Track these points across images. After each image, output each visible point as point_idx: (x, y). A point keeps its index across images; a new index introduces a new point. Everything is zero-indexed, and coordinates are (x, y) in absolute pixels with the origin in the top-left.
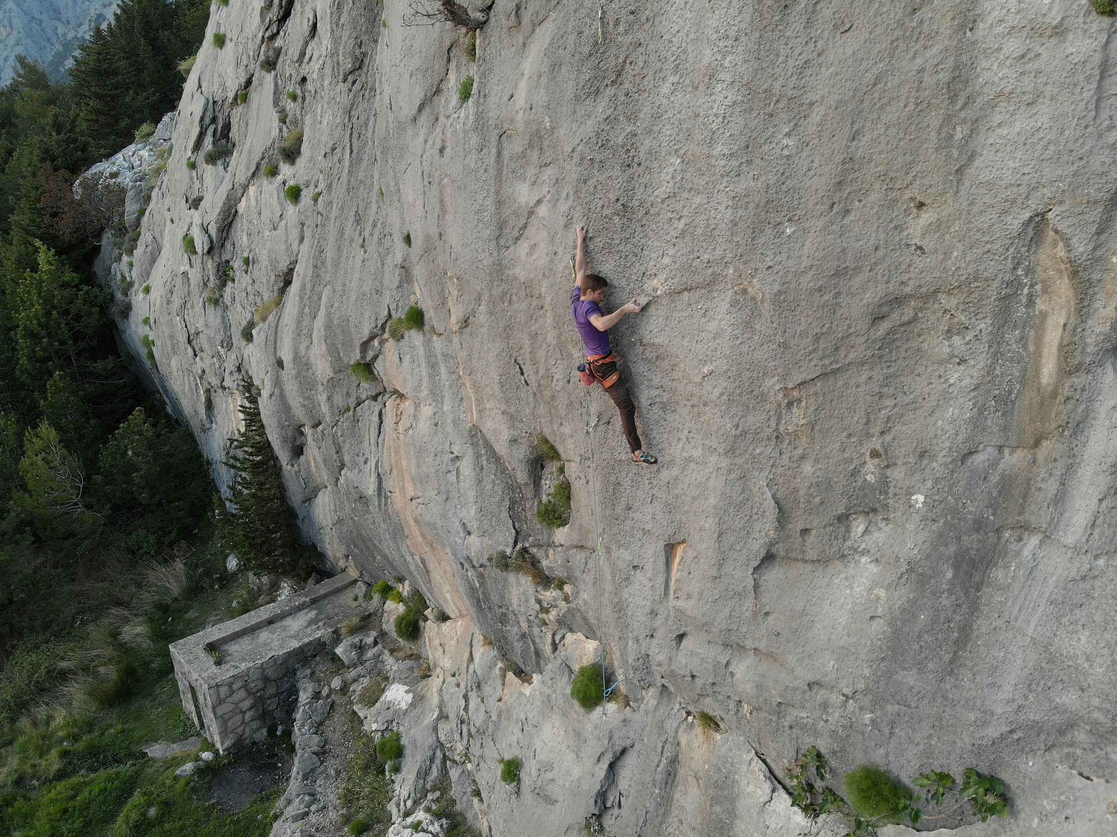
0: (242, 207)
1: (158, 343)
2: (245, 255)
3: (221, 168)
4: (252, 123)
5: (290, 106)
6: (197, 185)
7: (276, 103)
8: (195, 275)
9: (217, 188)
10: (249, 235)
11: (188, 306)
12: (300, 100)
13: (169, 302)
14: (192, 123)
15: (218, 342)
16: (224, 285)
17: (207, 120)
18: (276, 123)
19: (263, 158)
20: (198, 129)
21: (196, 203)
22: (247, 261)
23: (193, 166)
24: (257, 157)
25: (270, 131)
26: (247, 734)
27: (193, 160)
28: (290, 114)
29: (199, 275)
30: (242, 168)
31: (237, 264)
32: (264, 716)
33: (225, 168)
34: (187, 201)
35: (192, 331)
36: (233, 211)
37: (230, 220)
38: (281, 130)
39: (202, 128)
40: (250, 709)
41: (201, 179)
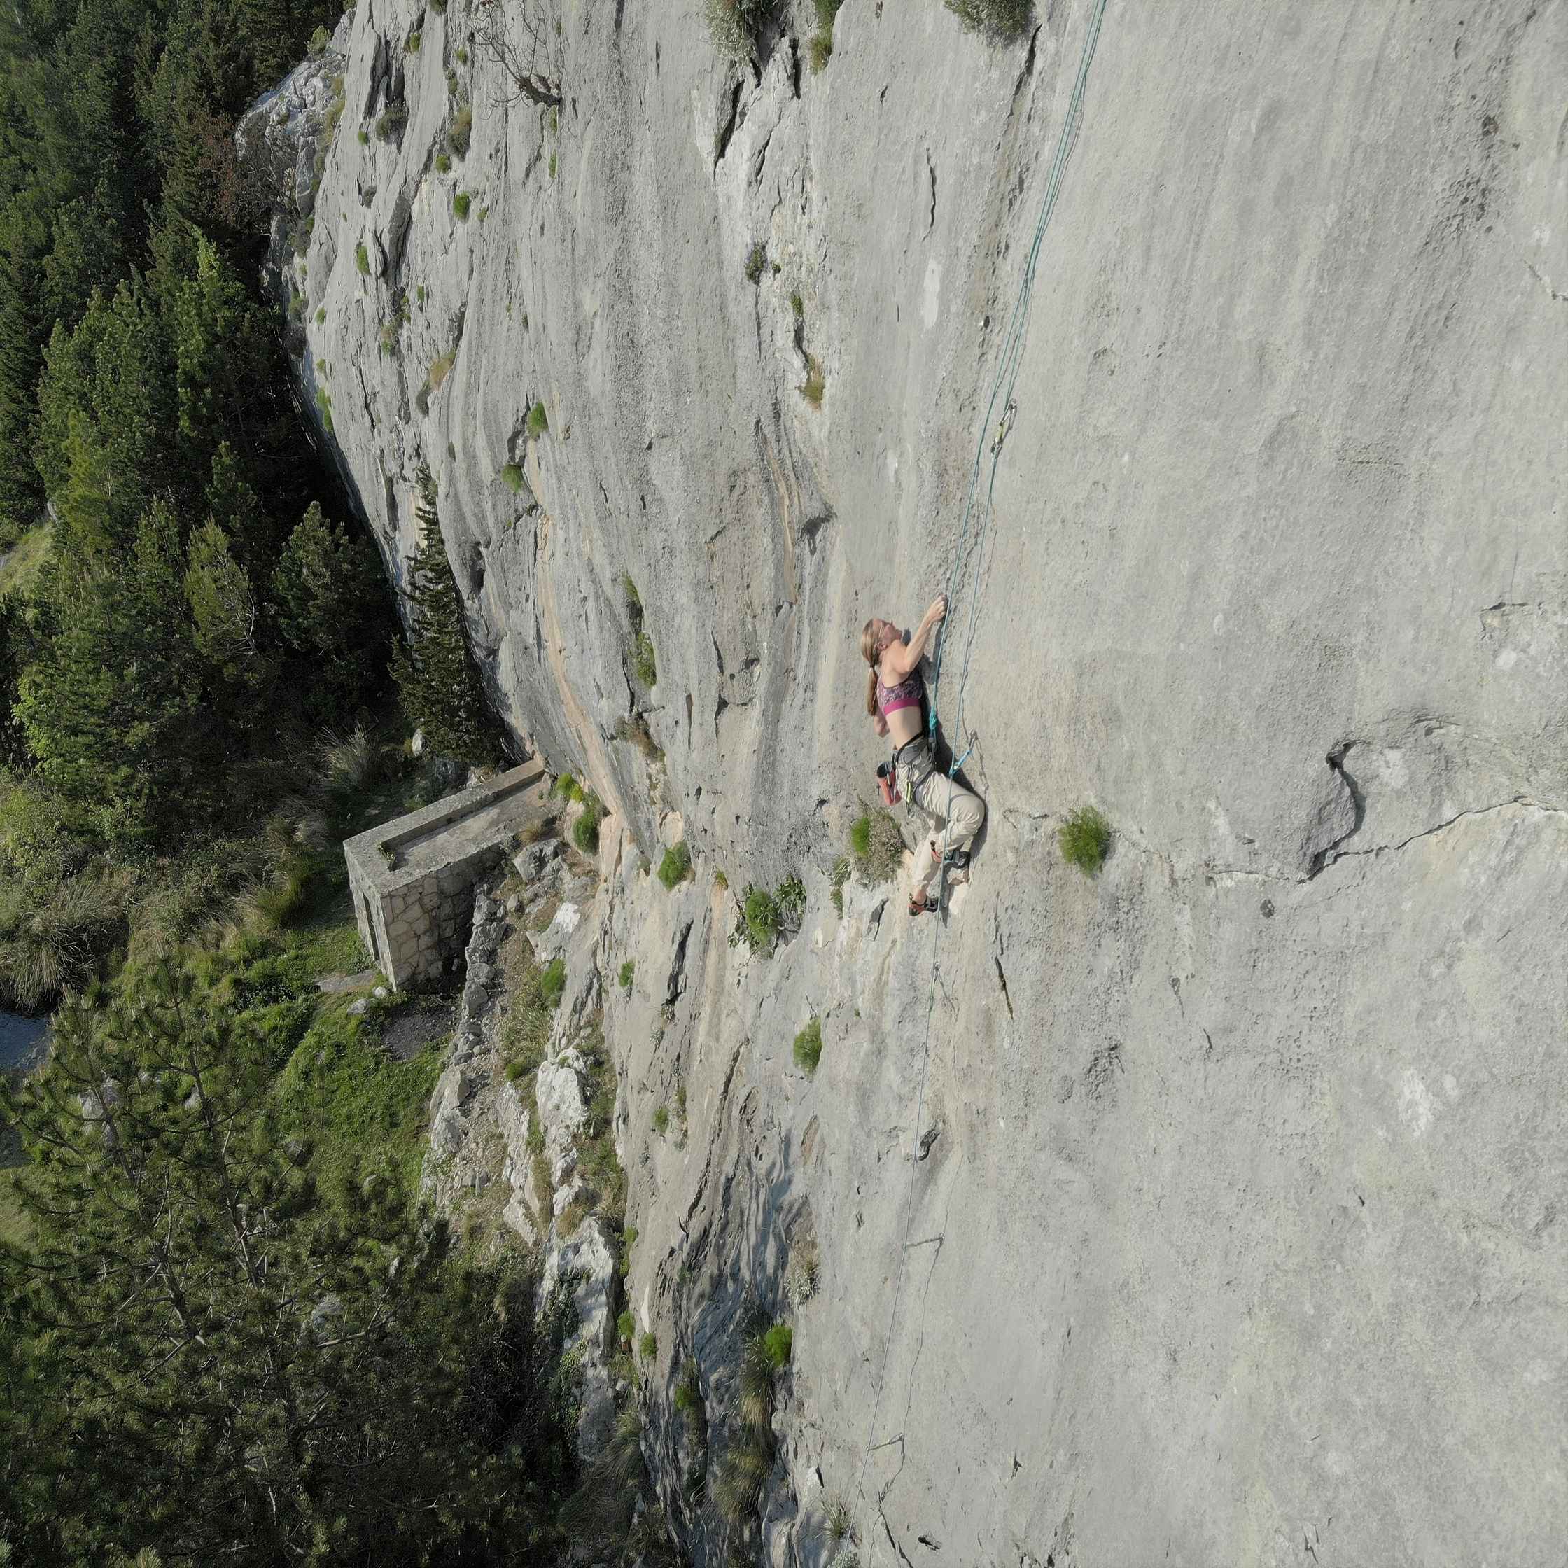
0: (415, 209)
1: (334, 401)
2: (420, 284)
3: (394, 146)
4: (424, 84)
5: (460, 69)
6: (370, 170)
7: (446, 62)
8: (370, 307)
9: (390, 178)
10: (423, 254)
11: (364, 351)
12: (469, 63)
13: (344, 343)
14: (362, 72)
15: (395, 411)
16: (401, 326)
17: (380, 70)
18: (446, 95)
19: (434, 143)
20: (370, 83)
21: (368, 196)
22: (422, 294)
23: (365, 139)
24: (428, 142)
25: (440, 105)
26: (421, 968)
27: (364, 129)
28: (461, 81)
29: (374, 307)
30: (414, 153)
31: (412, 295)
32: (440, 943)
33: (399, 147)
34: (360, 192)
35: (369, 391)
36: (407, 215)
37: (404, 228)
38: (451, 107)
39: (373, 82)
40: (425, 933)
41: (373, 157)
